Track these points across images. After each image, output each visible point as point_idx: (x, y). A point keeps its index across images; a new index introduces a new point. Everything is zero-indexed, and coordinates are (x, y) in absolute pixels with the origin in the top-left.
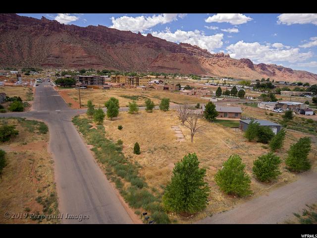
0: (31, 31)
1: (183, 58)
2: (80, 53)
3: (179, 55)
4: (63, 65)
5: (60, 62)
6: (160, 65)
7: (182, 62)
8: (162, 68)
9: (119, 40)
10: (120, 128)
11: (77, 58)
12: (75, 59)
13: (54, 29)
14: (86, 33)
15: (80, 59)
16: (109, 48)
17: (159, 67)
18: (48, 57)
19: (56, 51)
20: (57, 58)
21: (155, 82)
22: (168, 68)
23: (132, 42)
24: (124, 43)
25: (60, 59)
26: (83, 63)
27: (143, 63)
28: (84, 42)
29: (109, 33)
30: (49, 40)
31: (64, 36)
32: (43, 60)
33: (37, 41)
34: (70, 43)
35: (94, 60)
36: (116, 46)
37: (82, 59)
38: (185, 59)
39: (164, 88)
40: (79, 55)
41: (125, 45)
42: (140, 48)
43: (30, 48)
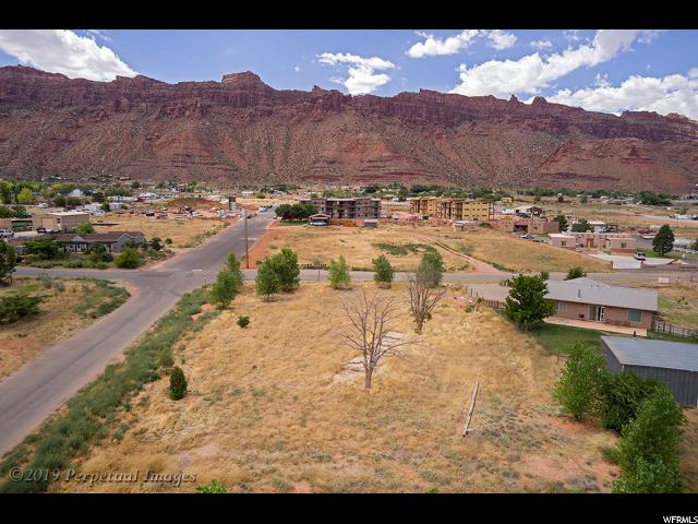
0: (293, 116)
1: (629, 151)
2: (377, 151)
3: (617, 142)
4: (342, 176)
5: (337, 170)
6: (563, 170)
7: (625, 161)
8: (567, 176)
9: (463, 118)
10: (244, 323)
11: (370, 161)
12: (365, 165)
13: (331, 107)
14: (394, 109)
15: (375, 164)
16: (439, 136)
17: (560, 174)
18: (315, 162)
19: (330, 149)
20: (331, 163)
21: (517, 211)
22: (583, 177)
23: (496, 120)
24: (474, 124)
25: (336, 165)
26: (380, 173)
27: (518, 167)
28: (388, 127)
29: (442, 104)
30: (322, 128)
31: (349, 118)
32: (306, 168)
33: (300, 132)
34: (358, 132)
35: (405, 165)
36: (456, 132)
37: (379, 164)
38: (634, 151)
39: (517, 227)
40: (373, 154)
41: (478, 128)
42: (514, 133)
43: (287, 147)
